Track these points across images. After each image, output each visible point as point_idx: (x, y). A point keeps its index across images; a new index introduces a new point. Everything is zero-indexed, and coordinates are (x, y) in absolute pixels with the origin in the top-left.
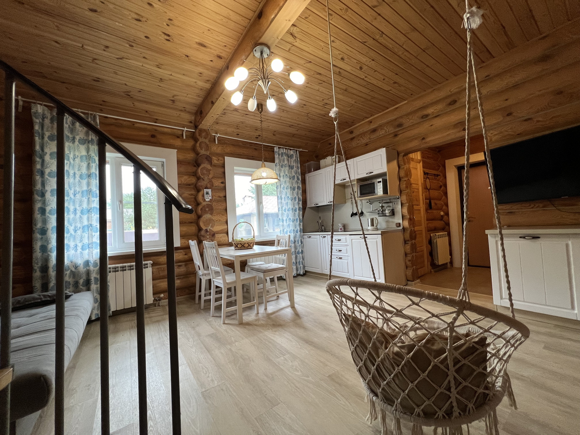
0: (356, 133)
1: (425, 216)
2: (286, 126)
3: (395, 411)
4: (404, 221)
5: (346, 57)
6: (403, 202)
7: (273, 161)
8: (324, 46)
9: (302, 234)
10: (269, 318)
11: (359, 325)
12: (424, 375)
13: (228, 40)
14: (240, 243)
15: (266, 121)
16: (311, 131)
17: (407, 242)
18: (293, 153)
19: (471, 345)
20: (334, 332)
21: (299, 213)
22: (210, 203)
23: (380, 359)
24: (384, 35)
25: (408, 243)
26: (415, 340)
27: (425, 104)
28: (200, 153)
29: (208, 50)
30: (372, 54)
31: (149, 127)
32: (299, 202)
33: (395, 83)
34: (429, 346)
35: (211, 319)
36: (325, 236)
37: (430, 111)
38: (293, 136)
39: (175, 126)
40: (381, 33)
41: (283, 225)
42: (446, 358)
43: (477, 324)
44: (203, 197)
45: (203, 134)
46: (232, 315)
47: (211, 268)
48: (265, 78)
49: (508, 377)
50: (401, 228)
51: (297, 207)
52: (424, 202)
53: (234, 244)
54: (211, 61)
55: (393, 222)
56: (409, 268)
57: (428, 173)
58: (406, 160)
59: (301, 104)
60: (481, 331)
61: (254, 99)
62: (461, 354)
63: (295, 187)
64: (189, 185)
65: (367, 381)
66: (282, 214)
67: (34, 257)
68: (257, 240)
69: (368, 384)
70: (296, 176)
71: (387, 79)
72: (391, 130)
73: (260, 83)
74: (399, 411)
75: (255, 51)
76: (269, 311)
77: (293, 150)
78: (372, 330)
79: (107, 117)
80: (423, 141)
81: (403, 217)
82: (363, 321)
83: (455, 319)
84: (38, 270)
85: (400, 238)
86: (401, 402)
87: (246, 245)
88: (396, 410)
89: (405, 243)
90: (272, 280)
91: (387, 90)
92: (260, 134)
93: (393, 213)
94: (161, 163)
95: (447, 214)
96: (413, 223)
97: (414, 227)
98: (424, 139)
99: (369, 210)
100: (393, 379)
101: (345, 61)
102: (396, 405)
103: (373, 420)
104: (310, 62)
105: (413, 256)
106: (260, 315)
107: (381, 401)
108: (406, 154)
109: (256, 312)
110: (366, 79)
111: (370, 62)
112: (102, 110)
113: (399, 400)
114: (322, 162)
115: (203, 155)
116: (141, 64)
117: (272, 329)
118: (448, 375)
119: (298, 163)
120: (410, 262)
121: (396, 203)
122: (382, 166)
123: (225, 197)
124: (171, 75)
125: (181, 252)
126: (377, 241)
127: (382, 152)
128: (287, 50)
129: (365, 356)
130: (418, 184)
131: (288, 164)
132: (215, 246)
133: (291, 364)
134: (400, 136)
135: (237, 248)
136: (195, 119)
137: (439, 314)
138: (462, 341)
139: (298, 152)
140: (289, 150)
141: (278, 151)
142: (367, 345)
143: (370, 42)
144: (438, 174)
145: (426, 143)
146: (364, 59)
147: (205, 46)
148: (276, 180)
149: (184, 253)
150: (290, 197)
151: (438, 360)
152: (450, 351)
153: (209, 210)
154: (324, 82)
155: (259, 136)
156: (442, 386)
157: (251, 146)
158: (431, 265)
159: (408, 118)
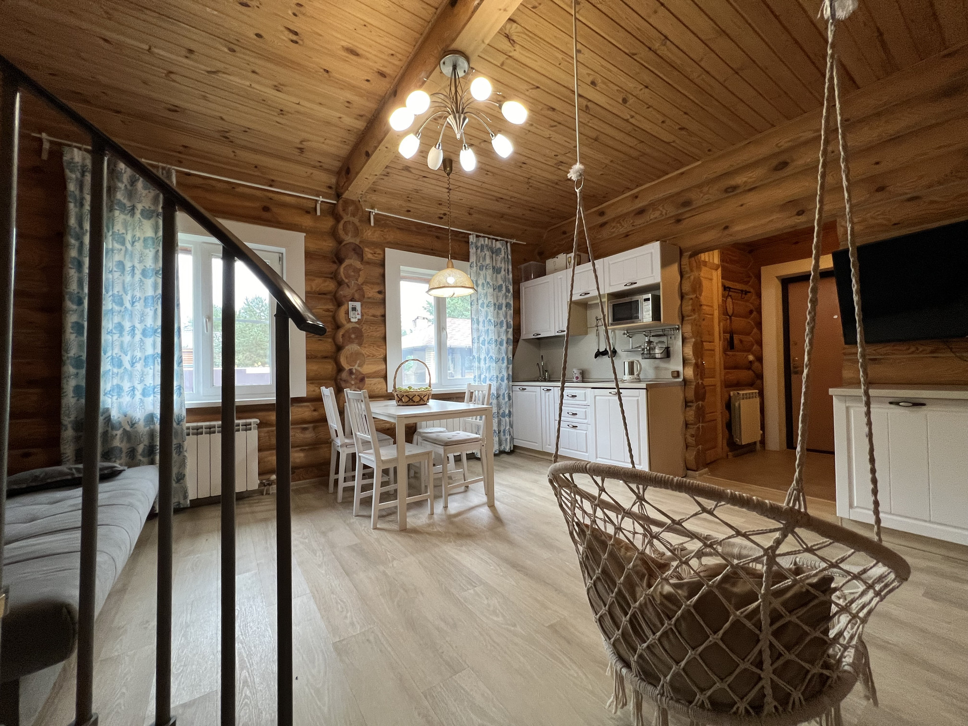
0: (610, 214)
1: (722, 359)
2: (491, 199)
3: (659, 696)
4: (686, 369)
5: (599, 80)
6: (686, 335)
7: (466, 258)
8: (562, 58)
9: (511, 383)
10: (452, 523)
11: (604, 544)
12: (715, 636)
13: (398, 45)
14: (407, 394)
15: (457, 189)
16: (533, 209)
17: (689, 404)
18: (501, 247)
19: (804, 590)
20: (559, 550)
21: (507, 349)
22: (358, 326)
23: (638, 603)
24: (668, 42)
25: (690, 406)
26: (702, 574)
27: (732, 169)
28: (344, 240)
29: (363, 61)
30: (647, 77)
31: (258, 193)
32: (508, 330)
33: (682, 129)
34: (727, 586)
35: (354, 520)
36: (550, 388)
37: (739, 180)
38: (502, 217)
39: (303, 192)
40: (663, 38)
41: (479, 368)
42: (756, 610)
43: (816, 552)
44: (347, 315)
45: (351, 208)
46: (389, 514)
47: (356, 434)
48: (458, 112)
49: (865, 648)
50: (680, 379)
51: (504, 338)
52: (722, 338)
53: (396, 397)
54: (368, 81)
55: (666, 369)
56: (688, 448)
57: (730, 288)
58: (694, 264)
59: (518, 161)
60: (823, 565)
61: (439, 148)
62: (784, 604)
63: (502, 304)
64: (324, 294)
65: (612, 640)
66: (479, 349)
67: (63, 405)
68: (435, 390)
69: (614, 645)
70: (504, 285)
71: (668, 121)
72: (671, 211)
73: (451, 120)
74: (668, 696)
75: (444, 63)
76: (450, 510)
77: (501, 240)
78: (626, 553)
79: (189, 174)
80: (726, 232)
81: (685, 362)
82: (610, 537)
83: (778, 542)
84: (69, 426)
85: (678, 396)
86: (671, 679)
87: (417, 399)
88: (662, 695)
89: (686, 406)
90: (458, 459)
91: (668, 141)
92: (445, 212)
93: (667, 354)
94: (277, 254)
95: (760, 359)
96: (701, 373)
97: (702, 379)
98: (726, 228)
99: (627, 348)
100: (659, 640)
101: (598, 88)
102: (663, 686)
103: (619, 706)
104: (538, 87)
105: (698, 428)
106: (435, 516)
107: (637, 676)
108: (695, 253)
109: (429, 512)
110: (631, 120)
111: (641, 90)
112: (180, 162)
113: (668, 678)
114: (550, 263)
115: (350, 243)
116: (248, 83)
117: (455, 542)
118: (758, 641)
119: (508, 264)
120: (694, 439)
121: (673, 337)
122: (652, 273)
123: (384, 316)
124: (298, 104)
125: (308, 406)
126: (638, 400)
127: (654, 249)
128: (499, 65)
129: (611, 598)
130: (712, 307)
131: (491, 265)
132: (365, 397)
133: (486, 602)
134: (685, 222)
135: (400, 403)
136: (337, 183)
137: (749, 532)
138: (789, 582)
139: (509, 244)
140: (494, 241)
141: (475, 241)
142: (616, 579)
143: (643, 53)
144: (748, 290)
145: (731, 235)
146: (631, 85)
147: (357, 55)
148: (471, 291)
149: (313, 409)
150: (492, 321)
151: (742, 613)
152: (764, 596)
153: (357, 338)
154: (560, 123)
155: (445, 214)
156: (749, 657)
157: (430, 231)
158: (728, 445)
159: (701, 192)
